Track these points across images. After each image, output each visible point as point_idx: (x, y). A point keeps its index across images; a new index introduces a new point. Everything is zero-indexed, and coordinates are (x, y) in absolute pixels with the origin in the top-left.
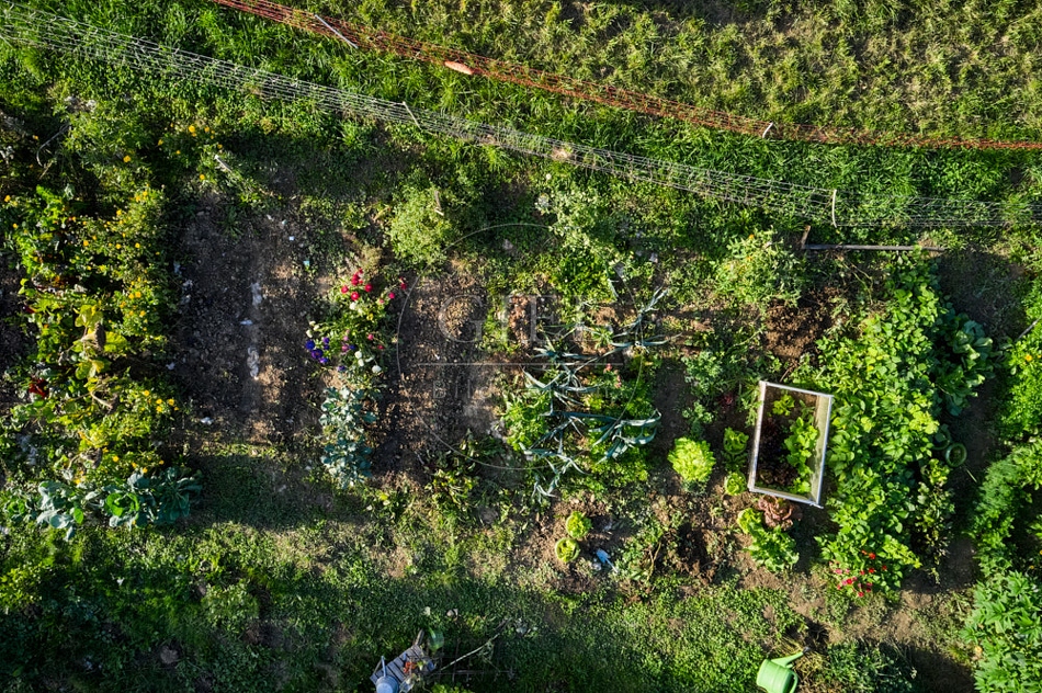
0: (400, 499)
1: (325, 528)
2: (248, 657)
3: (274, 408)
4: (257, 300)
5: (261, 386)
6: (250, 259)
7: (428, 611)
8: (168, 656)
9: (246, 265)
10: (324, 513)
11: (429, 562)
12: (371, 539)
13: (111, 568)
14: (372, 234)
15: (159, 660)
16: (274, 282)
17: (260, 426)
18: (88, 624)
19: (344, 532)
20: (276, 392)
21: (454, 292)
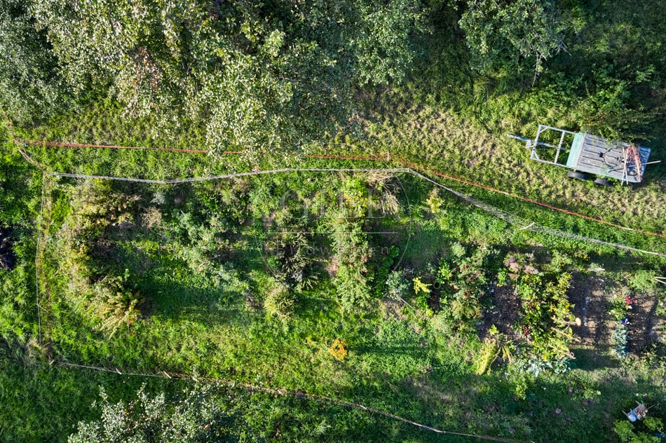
0: (632, 361)
1: (609, 370)
2: (583, 411)
3: (593, 334)
4: (587, 302)
5: (587, 327)
6: (585, 290)
7: (637, 395)
8: (558, 411)
9: (584, 292)
10: (607, 366)
11: (640, 380)
12: (622, 373)
13: (542, 385)
14: (624, 283)
15: (555, 413)
16: (594, 296)
17: (588, 340)
18: (534, 402)
19: (614, 371)
20: (594, 329)
21: (648, 298)
